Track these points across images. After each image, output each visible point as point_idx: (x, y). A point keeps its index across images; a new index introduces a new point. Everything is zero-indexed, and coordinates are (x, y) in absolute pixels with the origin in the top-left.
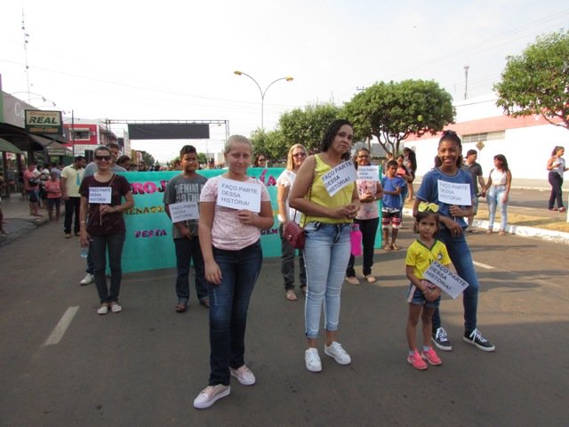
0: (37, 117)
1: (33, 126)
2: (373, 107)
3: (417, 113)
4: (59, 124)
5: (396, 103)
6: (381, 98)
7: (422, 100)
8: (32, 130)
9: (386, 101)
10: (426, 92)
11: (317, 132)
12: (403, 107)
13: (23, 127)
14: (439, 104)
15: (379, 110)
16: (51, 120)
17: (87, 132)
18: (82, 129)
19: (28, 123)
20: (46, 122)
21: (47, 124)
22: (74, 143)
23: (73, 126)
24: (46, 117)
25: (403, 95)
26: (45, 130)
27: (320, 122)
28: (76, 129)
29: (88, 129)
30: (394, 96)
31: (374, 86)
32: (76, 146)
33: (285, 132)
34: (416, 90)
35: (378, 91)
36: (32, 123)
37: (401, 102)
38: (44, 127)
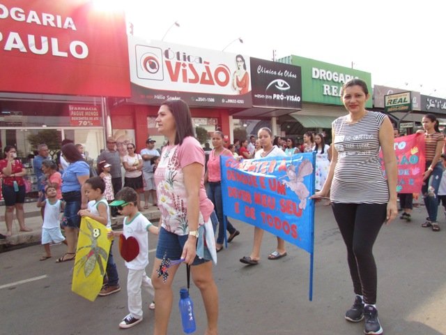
0: (393, 99)
1: (390, 107)
4: (409, 102)
8: (389, 110)
16: (403, 100)
19: (386, 105)
20: (399, 102)
21: (400, 103)
24: (399, 99)
26: (399, 109)
36: (389, 105)
38: (398, 106)
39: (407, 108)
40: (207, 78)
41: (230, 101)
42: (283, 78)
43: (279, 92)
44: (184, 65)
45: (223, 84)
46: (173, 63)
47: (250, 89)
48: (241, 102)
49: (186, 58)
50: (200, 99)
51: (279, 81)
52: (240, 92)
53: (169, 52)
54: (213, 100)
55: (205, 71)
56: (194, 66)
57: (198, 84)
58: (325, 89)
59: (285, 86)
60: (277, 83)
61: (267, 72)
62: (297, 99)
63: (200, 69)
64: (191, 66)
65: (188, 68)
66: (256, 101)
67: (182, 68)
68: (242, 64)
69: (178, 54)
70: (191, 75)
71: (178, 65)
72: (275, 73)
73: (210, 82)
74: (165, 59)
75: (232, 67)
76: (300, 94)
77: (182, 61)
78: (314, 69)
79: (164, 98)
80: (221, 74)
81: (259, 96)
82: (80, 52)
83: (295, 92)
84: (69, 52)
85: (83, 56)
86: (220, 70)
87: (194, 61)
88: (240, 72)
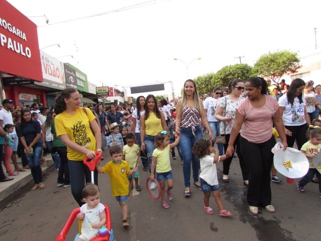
0: (100, 89)
2: (222, 76)
3: (238, 77)
6: (225, 72)
7: (240, 72)
8: (99, 94)
9: (227, 73)
10: (242, 69)
11: (207, 85)
13: (95, 94)
14: (247, 72)
15: (225, 77)
16: (105, 90)
19: (97, 92)
20: (103, 91)
24: (103, 89)
25: (233, 71)
27: (208, 81)
30: (229, 71)
34: (237, 69)
35: (224, 70)
36: (99, 92)
37: (232, 73)
38: (103, 93)
39: (107, 94)
40: (54, 73)
41: (61, 87)
42: (72, 76)
43: (72, 83)
44: (48, 65)
45: (58, 77)
46: (45, 62)
47: (65, 81)
48: (64, 87)
49: (48, 61)
50: (54, 85)
51: (71, 77)
52: (63, 82)
54: (56, 86)
56: (51, 66)
58: (78, 82)
61: (68, 72)
63: (53, 69)
65: (49, 67)
68: (62, 67)
69: (46, 58)
70: (50, 72)
72: (70, 73)
73: (54, 76)
75: (60, 69)
76: (76, 85)
77: (47, 63)
78: (76, 72)
80: (57, 71)
81: (67, 85)
82: (29, 54)
83: (75, 83)
84: (25, 53)
85: (29, 56)
86: (57, 69)
87: (50, 64)
88: (62, 71)
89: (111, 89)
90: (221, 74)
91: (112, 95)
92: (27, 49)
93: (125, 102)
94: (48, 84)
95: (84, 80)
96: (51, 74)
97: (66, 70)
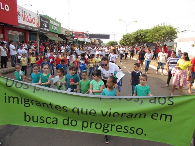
2: (135, 36)
5: (140, 35)
6: (138, 34)
8: (66, 36)
12: (142, 36)
17: (81, 34)
18: (80, 33)
19: (66, 34)
22: (78, 37)
23: (78, 32)
24: (69, 33)
28: (79, 33)
29: (82, 33)
31: (138, 31)
32: (78, 38)
33: (123, 39)
35: (138, 32)
38: (69, 35)
39: (71, 36)
40: (31, 21)
41: (35, 29)
42: (46, 23)
43: (45, 28)
44: (26, 16)
45: (34, 23)
46: (24, 14)
47: (39, 26)
48: (37, 30)
50: (29, 28)
51: (45, 24)
52: (37, 26)
53: (23, 11)
54: (32, 28)
55: (30, 18)
56: (28, 16)
57: (29, 23)
58: (53, 27)
59: (46, 26)
60: (44, 25)
61: (43, 21)
62: (48, 30)
63: (29, 18)
64: (27, 16)
65: (27, 17)
66: (41, 30)
67: (25, 16)
68: (38, 17)
69: (25, 11)
70: (27, 20)
71: (25, 15)
72: (44, 21)
73: (31, 22)
74: (22, 13)
75: (36, 19)
76: (49, 29)
77: (25, 14)
78: (50, 21)
79: (21, 26)
80: (34, 20)
81: (41, 28)
82: (7, 9)
83: (48, 28)
84: (4, 8)
85: (8, 10)
86: (33, 18)
87: (28, 15)
88: (38, 20)
89: (83, 33)
90: (135, 35)
91: (83, 37)
92: (6, 5)
93: (91, 42)
94: (24, 27)
95: (59, 26)
96: (28, 21)
97: (41, 19)
